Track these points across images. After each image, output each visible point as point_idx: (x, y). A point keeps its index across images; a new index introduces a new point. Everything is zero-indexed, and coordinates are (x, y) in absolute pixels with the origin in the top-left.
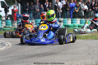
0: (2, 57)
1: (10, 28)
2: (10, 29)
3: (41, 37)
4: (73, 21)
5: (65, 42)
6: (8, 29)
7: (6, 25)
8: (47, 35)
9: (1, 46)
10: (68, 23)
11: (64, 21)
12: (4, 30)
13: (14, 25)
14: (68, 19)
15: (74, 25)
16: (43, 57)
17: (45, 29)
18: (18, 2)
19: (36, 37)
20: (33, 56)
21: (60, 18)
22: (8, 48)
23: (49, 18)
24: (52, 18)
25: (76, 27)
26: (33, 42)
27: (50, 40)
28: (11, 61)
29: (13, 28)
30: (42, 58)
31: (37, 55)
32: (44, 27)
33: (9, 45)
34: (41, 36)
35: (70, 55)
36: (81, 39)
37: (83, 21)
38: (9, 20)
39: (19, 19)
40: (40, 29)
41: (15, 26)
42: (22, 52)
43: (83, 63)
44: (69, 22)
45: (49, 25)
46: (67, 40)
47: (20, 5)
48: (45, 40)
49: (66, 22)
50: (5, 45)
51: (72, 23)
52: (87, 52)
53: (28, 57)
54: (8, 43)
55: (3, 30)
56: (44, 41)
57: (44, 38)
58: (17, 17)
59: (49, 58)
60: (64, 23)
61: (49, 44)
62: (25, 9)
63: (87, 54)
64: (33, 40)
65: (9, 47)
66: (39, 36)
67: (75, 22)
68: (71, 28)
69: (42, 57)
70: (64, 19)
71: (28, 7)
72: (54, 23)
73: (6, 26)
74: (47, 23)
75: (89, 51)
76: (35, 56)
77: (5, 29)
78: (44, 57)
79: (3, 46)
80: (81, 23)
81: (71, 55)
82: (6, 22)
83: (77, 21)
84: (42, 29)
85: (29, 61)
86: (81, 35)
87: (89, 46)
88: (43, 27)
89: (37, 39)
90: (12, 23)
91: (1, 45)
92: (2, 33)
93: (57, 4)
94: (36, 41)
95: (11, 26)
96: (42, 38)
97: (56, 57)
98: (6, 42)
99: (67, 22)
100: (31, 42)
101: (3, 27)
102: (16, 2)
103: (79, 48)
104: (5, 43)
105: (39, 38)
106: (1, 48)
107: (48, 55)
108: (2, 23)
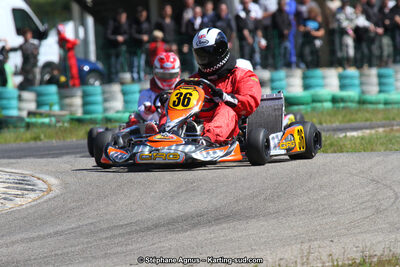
0: (23, 235)
1: (54, 116)
2: (53, 119)
4: (313, 81)
6: (46, 120)
7: (39, 104)
9: (19, 192)
10: (291, 89)
11: (272, 80)
12: (28, 126)
13: (71, 105)
14: (290, 74)
15: (313, 96)
16: (188, 233)
18: (85, 9)
20: (148, 229)
21: (259, 67)
22: (46, 197)
25: (322, 101)
28: (59, 252)
29: (68, 118)
31: (167, 221)
33: (49, 185)
35: (301, 219)
36: (342, 152)
37: (351, 77)
39: (91, 81)
41: (73, 109)
42: (106, 214)
43: (355, 249)
44: (293, 83)
47: (90, 21)
49: (283, 83)
50: (34, 185)
51: (306, 87)
52: (370, 204)
53: (129, 233)
54: (46, 177)
55: (23, 125)
58: (81, 70)
59: (212, 235)
60: (273, 89)
63: (368, 212)
65: (51, 195)
67: (320, 81)
68: (302, 107)
69: (187, 230)
70: (273, 72)
71: (125, 27)
73: (38, 111)
75: (379, 200)
76: (156, 226)
77: (33, 120)
78: (195, 232)
79: (26, 190)
80: (342, 87)
81: (303, 217)
82: (39, 95)
83: (328, 81)
85: (131, 250)
86: (346, 136)
87: (376, 178)
90: (62, 97)
91: (18, 189)
92: (22, 139)
95: (56, 108)
97: (242, 230)
98: (37, 175)
99: (289, 85)
101: (24, 114)
103: (335, 187)
104: (35, 181)
106: (18, 201)
107: (209, 222)
108: (20, 99)
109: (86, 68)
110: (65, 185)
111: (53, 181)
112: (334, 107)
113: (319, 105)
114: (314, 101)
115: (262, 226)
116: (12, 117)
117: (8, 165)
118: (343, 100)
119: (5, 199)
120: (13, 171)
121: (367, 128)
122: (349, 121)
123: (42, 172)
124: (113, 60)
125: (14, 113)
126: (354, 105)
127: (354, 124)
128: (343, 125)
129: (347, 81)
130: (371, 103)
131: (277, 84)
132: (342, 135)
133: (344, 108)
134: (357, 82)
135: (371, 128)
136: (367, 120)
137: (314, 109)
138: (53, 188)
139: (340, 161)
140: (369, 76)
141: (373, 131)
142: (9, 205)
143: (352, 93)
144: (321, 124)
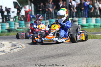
0: (16, 59)
2: (23, 30)
4: (89, 21)
6: (21, 30)
9: (15, 48)
10: (83, 23)
11: (78, 20)
13: (27, 26)
14: (83, 19)
18: (31, 2)
20: (48, 58)
21: (75, 17)
22: (22, 49)
25: (91, 26)
28: (25, 63)
29: (27, 29)
31: (52, 56)
35: (86, 56)
36: (96, 39)
39: (33, 20)
42: (37, 54)
44: (84, 21)
49: (81, 21)
51: (87, 22)
53: (43, 59)
54: (22, 44)
55: (16, 31)
59: (64, 59)
60: (78, 23)
62: (39, 9)
67: (91, 21)
68: (86, 27)
69: (57, 58)
70: (79, 18)
73: (20, 27)
77: (18, 30)
78: (59, 58)
79: (16, 47)
80: (96, 22)
82: (20, 23)
83: (92, 21)
86: (97, 35)
90: (25, 24)
93: (72, 3)
95: (24, 27)
97: (71, 58)
101: (16, 28)
102: (29, 2)
103: (95, 48)
104: (19, 45)
106: (15, 50)
107: (63, 56)
108: (15, 24)
109: (31, 17)
110: (27, 47)
111: (23, 45)
112: (94, 28)
113: (90, 27)
114: (89, 26)
115: (76, 57)
116: (13, 29)
117: (12, 41)
118: (96, 26)
119: (11, 49)
122: (98, 31)
123: (21, 43)
126: (99, 27)
127: (99, 32)
128: (97, 32)
132: (96, 35)
133: (97, 28)
134: (100, 21)
137: (89, 28)
138: (24, 47)
139: (96, 41)
142: (12, 51)
143: (99, 24)
144: (91, 32)
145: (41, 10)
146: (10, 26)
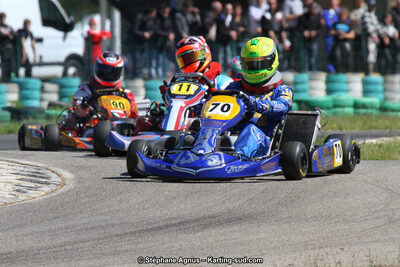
3: (209, 150)
4: (336, 86)
5: (310, 170)
7: (62, 96)
8: (234, 139)
9: (33, 185)
10: (313, 92)
11: (295, 83)
12: (48, 117)
14: (313, 77)
15: (334, 101)
16: (199, 234)
17: (229, 116)
19: (189, 149)
20: (160, 228)
22: (59, 192)
23: (253, 73)
24: (265, 71)
25: (343, 106)
26: (175, 167)
27: (246, 159)
28: (69, 247)
30: (197, 235)
31: (178, 221)
32: (225, 109)
33: (63, 179)
34: (210, 142)
35: (313, 226)
37: (376, 83)
38: (74, 75)
40: (207, 114)
42: (118, 211)
43: (365, 258)
44: (316, 87)
45: (246, 101)
46: (316, 162)
48: (223, 161)
49: (306, 86)
51: (329, 91)
53: (140, 232)
54: (61, 171)
55: (43, 116)
56: (221, 165)
57: (222, 153)
59: (223, 238)
61: (242, 178)
63: (381, 221)
64: (176, 161)
65: (62, 190)
66: (200, 144)
67: (344, 86)
69: (197, 231)
70: (297, 74)
72: (272, 90)
73: (60, 103)
74: (241, 93)
75: (392, 210)
76: (167, 226)
77: (53, 112)
78: (206, 232)
79: (39, 182)
80: (366, 93)
82: (62, 87)
83: (352, 86)
84: (217, 114)
86: (365, 143)
87: (390, 188)
88: (220, 107)
89: (193, 158)
91: (31, 181)
94: (187, 166)
96: (213, 153)
97: (253, 233)
98: (52, 168)
99: (311, 89)
100: (167, 167)
101: (45, 105)
103: (348, 195)
104: (49, 174)
105: (201, 152)
106: (31, 193)
107: (220, 224)
108: (43, 90)
110: (79, 180)
111: (67, 175)
112: (355, 113)
113: (339, 110)
114: (335, 106)
115: (274, 230)
116: (33, 108)
117: (23, 157)
118: (364, 106)
119: (18, 191)
120: (28, 162)
121: (386, 136)
122: (370, 128)
123: (56, 165)
124: (138, 55)
125: (35, 103)
126: (374, 112)
127: (374, 131)
128: (363, 132)
129: (371, 87)
130: (393, 110)
131: (300, 87)
132: (361, 142)
133: (365, 114)
134: (380, 88)
135: (390, 135)
136: (386, 128)
137: (335, 114)
138: (67, 182)
140: (392, 83)
141: (391, 139)
142: (22, 197)
143: (375, 100)
144: (341, 129)
145: (147, 35)
146: (23, 98)
